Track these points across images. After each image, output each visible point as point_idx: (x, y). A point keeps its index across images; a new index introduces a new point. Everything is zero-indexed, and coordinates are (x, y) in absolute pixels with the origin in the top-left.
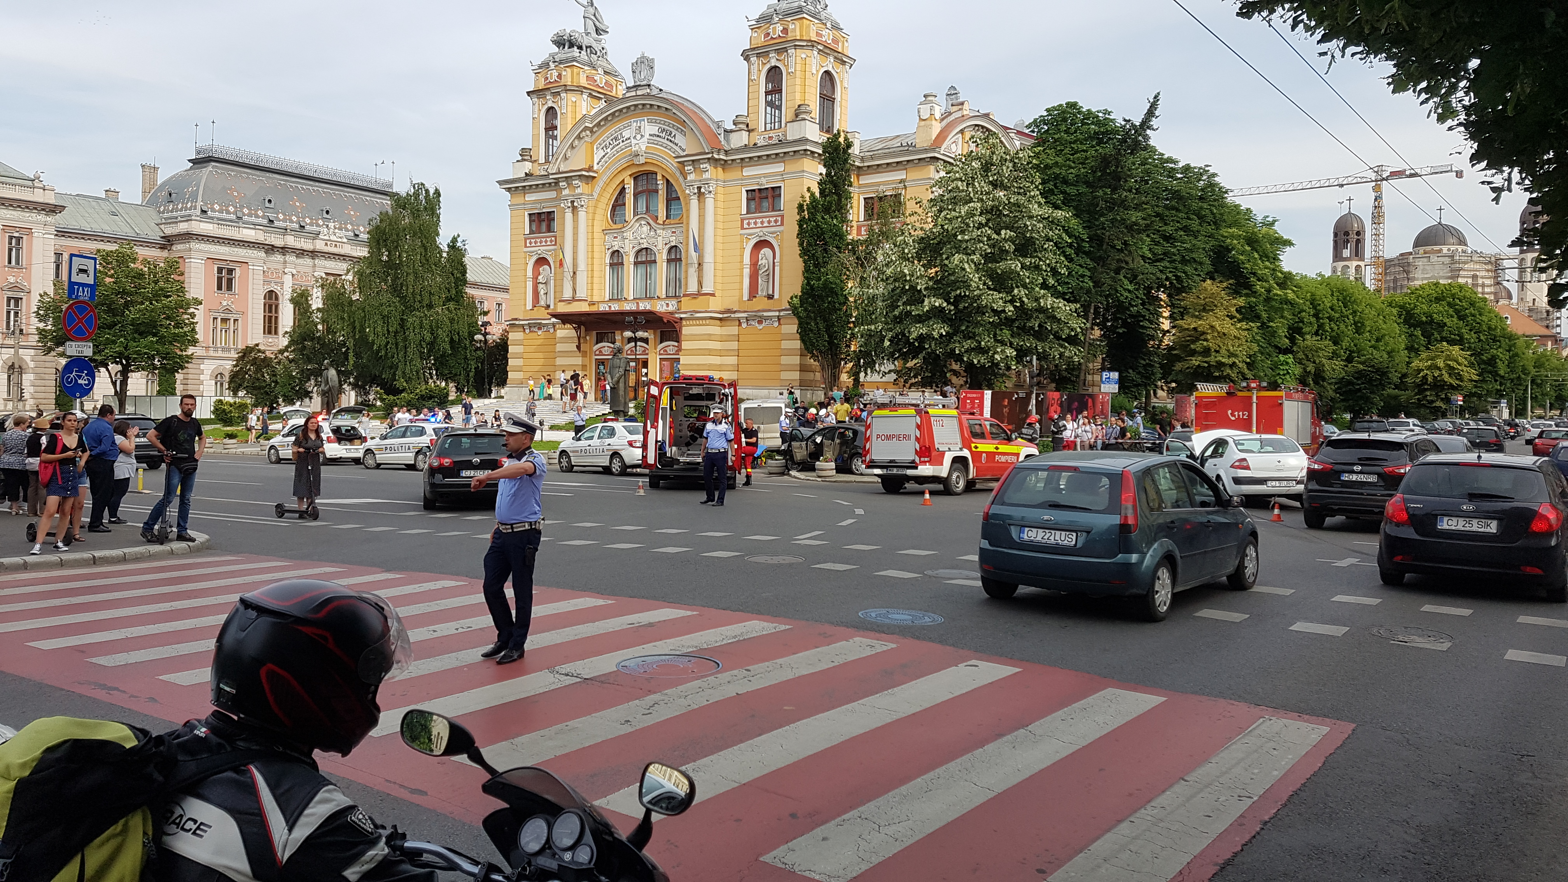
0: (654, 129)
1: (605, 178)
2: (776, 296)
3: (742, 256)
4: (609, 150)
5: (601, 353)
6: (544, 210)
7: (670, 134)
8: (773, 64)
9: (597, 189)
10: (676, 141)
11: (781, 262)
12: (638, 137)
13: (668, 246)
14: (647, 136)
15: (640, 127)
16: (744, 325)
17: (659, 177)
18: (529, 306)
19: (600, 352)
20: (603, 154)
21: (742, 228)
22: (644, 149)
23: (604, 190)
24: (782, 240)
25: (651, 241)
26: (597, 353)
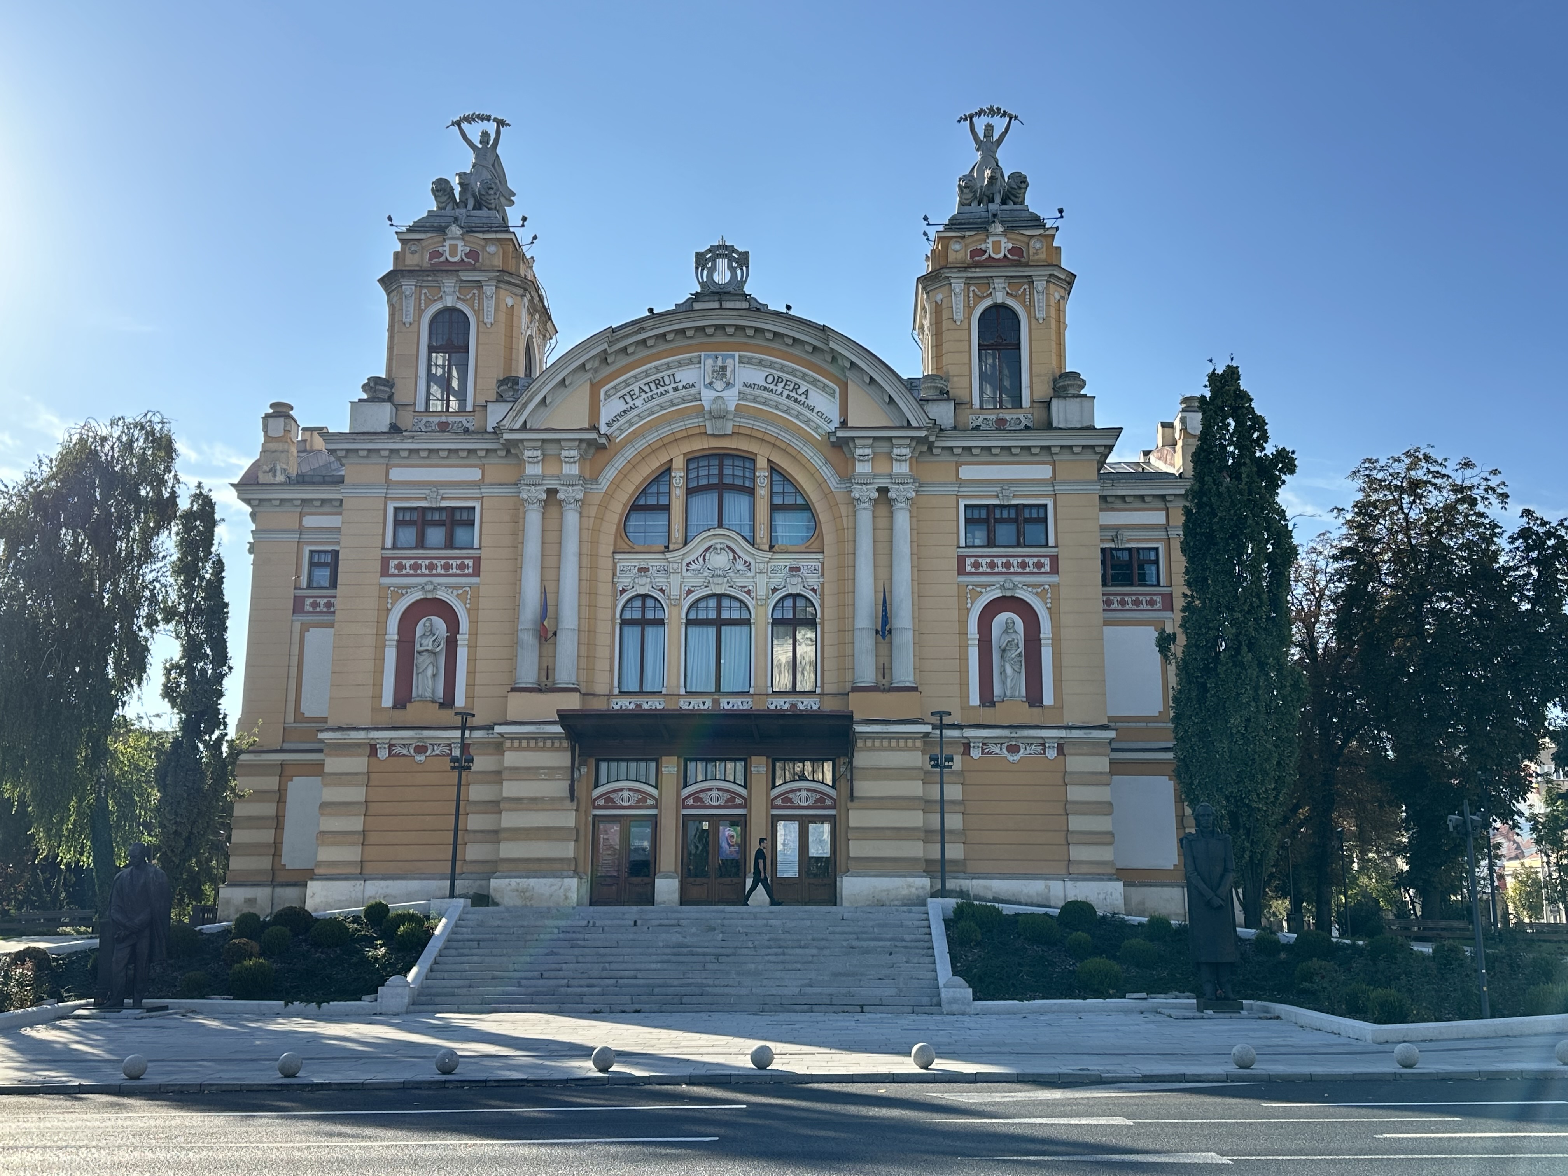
0: (757, 376)
1: (630, 453)
2: (1048, 699)
3: (963, 623)
4: (638, 402)
5: (610, 802)
6: (444, 504)
7: (796, 388)
8: (999, 301)
9: (610, 474)
10: (810, 402)
11: (1056, 641)
12: (719, 385)
13: (778, 595)
14: (739, 385)
15: (724, 368)
16: (976, 754)
17: (762, 463)
18: (388, 700)
19: (609, 800)
20: (625, 407)
21: (961, 571)
22: (732, 407)
23: (624, 475)
24: (1056, 599)
25: (740, 581)
26: (601, 802)
